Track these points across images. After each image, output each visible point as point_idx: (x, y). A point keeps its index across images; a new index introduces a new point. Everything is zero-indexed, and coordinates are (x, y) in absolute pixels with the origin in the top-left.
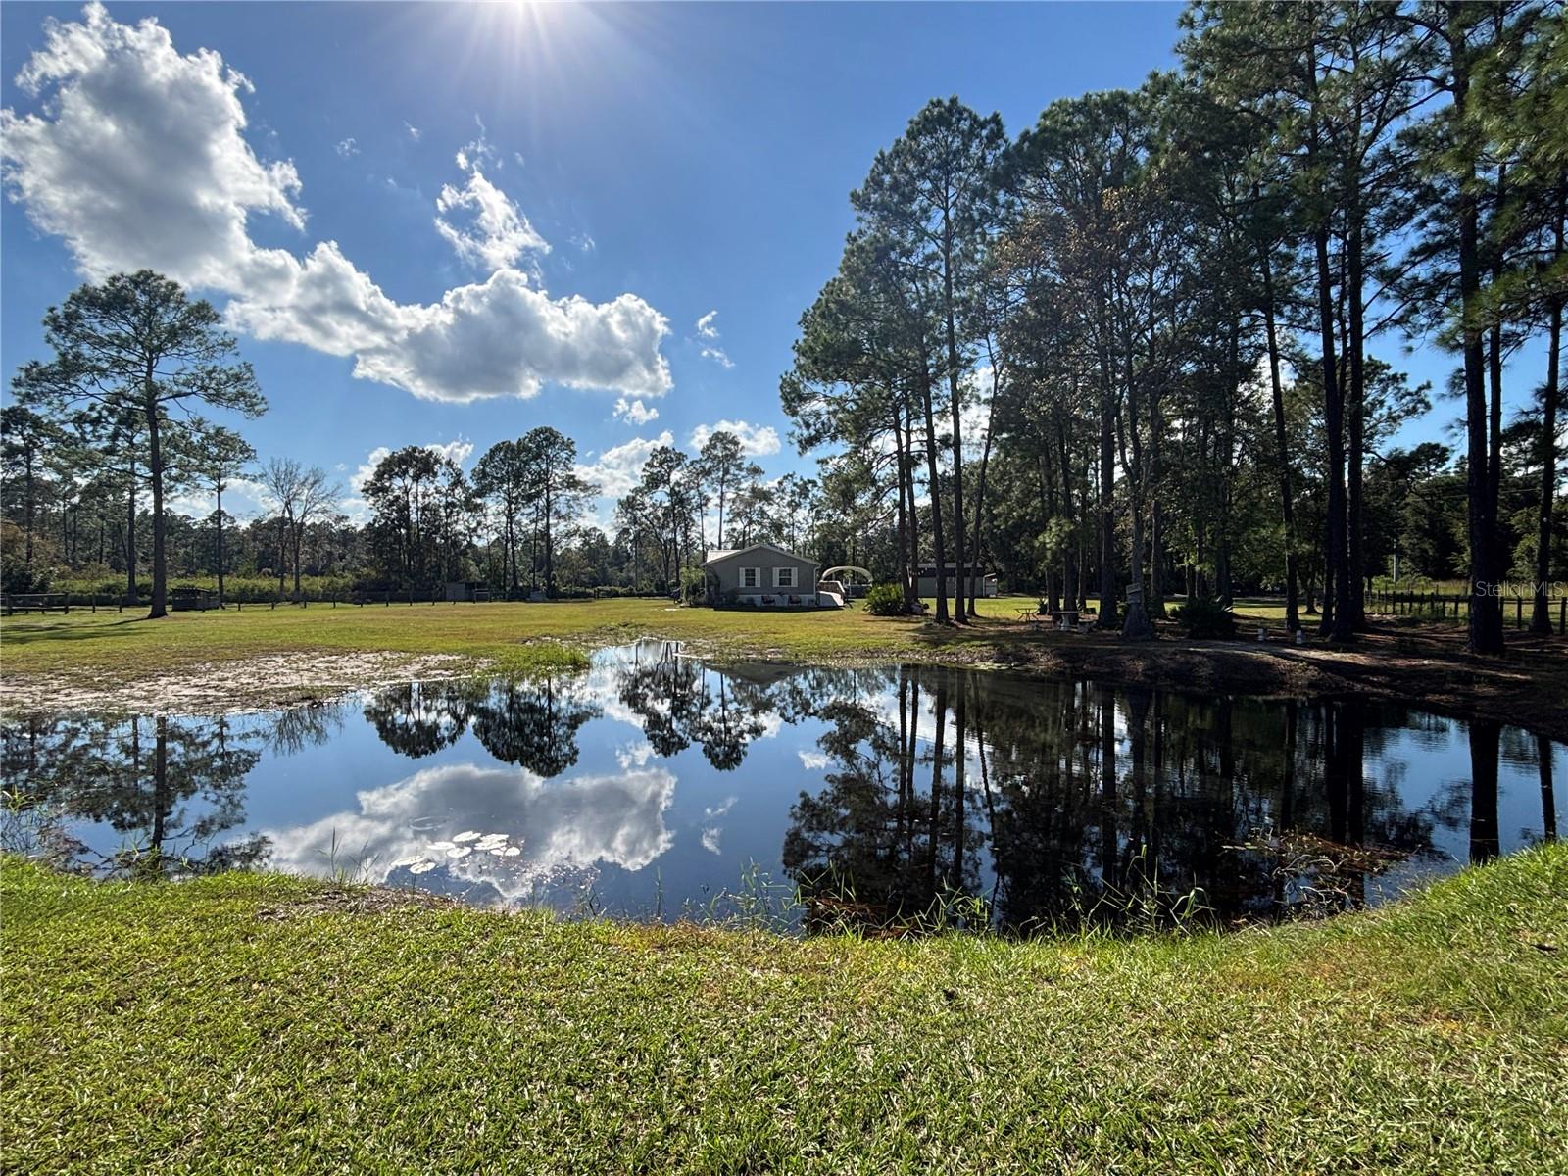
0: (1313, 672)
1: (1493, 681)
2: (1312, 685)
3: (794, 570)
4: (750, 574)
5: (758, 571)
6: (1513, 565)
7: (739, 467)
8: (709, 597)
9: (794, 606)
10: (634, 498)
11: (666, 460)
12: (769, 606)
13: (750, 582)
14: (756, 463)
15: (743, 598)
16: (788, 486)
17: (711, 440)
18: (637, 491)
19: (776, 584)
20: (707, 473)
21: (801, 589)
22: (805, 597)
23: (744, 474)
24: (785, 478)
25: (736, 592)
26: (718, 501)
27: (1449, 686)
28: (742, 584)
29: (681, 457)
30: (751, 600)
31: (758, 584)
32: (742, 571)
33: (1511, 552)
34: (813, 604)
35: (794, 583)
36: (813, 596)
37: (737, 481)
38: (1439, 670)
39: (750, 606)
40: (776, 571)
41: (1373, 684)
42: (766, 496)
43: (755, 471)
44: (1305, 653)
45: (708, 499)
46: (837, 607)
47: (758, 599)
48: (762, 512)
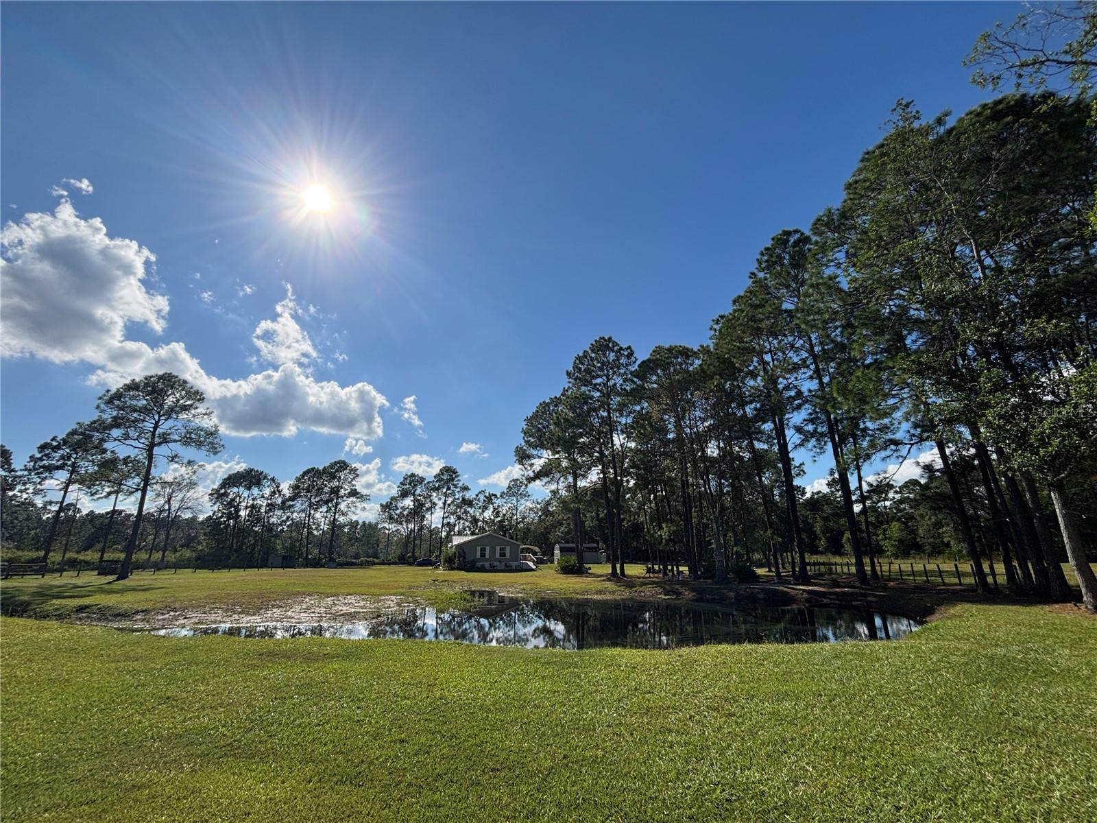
0: (805, 595)
1: (875, 596)
2: (807, 600)
3: (508, 548)
4: (483, 550)
5: (488, 549)
6: (843, 547)
7: (456, 486)
8: (459, 564)
9: (508, 569)
10: (391, 503)
11: (413, 481)
12: (493, 569)
13: (483, 555)
14: (466, 484)
15: (479, 564)
16: (482, 497)
17: (441, 470)
18: (393, 499)
19: (497, 556)
20: (437, 489)
21: (512, 559)
22: (514, 564)
23: (458, 490)
24: (480, 492)
25: (474, 561)
26: (442, 505)
27: (860, 598)
28: (478, 556)
29: (422, 480)
30: (483, 566)
31: (487, 556)
32: (479, 548)
33: (841, 540)
34: (519, 568)
35: (508, 556)
36: (518, 563)
37: (453, 494)
38: (853, 593)
39: (482, 570)
40: (498, 548)
41: (831, 599)
42: (470, 503)
43: (465, 488)
44: (798, 587)
45: (435, 504)
46: (533, 570)
47: (487, 565)
48: (466, 512)
